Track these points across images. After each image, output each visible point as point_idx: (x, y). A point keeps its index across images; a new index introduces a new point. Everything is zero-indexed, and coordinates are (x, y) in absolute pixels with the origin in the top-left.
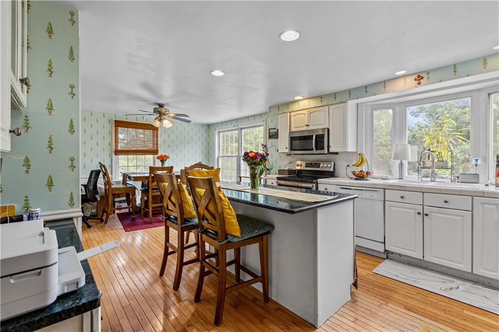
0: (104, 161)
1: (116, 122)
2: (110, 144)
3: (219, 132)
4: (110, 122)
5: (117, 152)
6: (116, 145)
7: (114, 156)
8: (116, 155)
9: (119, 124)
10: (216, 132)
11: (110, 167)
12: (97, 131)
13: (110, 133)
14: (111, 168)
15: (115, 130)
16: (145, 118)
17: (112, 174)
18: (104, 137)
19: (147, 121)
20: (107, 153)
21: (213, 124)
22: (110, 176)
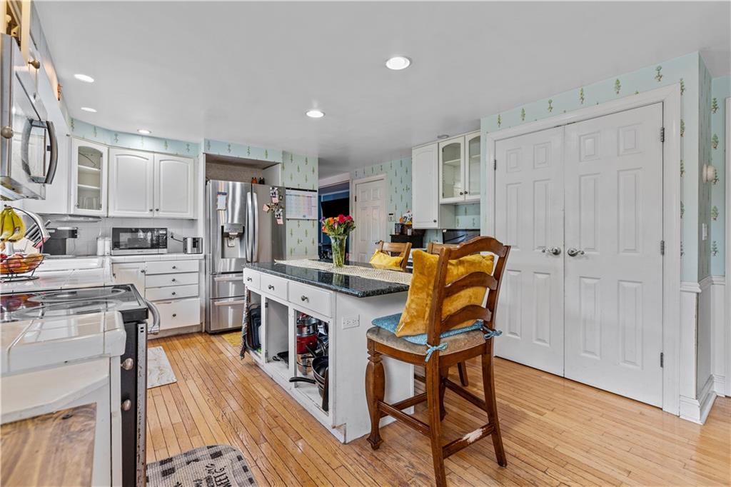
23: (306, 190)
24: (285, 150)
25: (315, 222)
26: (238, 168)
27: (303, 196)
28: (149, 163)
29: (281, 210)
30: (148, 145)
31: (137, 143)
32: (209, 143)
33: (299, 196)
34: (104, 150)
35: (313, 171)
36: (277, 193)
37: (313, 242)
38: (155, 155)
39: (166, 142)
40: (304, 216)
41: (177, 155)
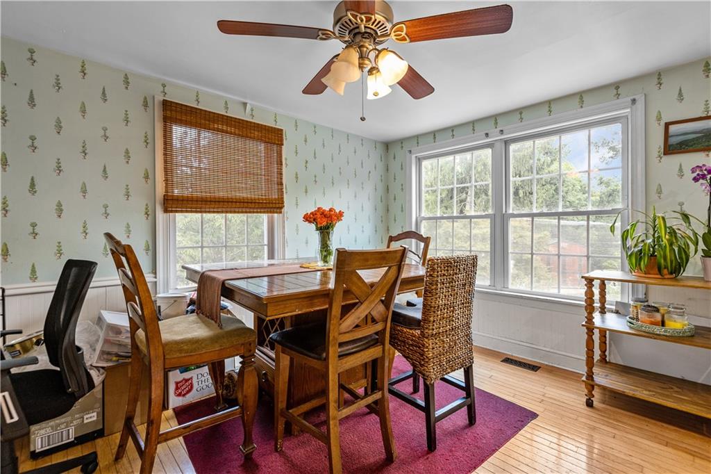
0: (129, 231)
1: (166, 105)
2: (147, 177)
3: (419, 160)
4: (146, 105)
5: (172, 204)
6: (166, 180)
7: (160, 215)
8: (166, 211)
9: (174, 113)
10: (413, 157)
11: (147, 249)
12: (105, 129)
13: (148, 141)
14: (150, 253)
15: (165, 131)
16: (248, 107)
17: (154, 272)
18: (127, 152)
19: (253, 116)
20: (139, 203)
21: (402, 141)
22: (149, 278)
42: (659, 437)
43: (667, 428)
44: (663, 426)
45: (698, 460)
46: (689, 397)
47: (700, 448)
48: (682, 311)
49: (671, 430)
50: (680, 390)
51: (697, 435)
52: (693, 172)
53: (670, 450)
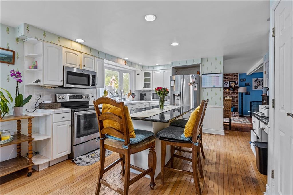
23: (216, 74)
24: (202, 57)
25: (221, 88)
26: (192, 68)
27: (214, 77)
28: (161, 73)
29: (196, 84)
30: (161, 68)
31: (158, 68)
32: (172, 63)
33: (211, 77)
34: (151, 72)
35: (220, 63)
36: (194, 77)
37: (220, 99)
38: (162, 70)
39: (165, 66)
40: (214, 86)
41: (168, 69)
42: (7, 190)
43: (5, 185)
44: (3, 185)
45: (26, 186)
46: (11, 166)
47: (22, 182)
48: (9, 131)
49: (8, 184)
50: (5, 166)
51: (17, 179)
52: (11, 72)
53: (15, 190)
